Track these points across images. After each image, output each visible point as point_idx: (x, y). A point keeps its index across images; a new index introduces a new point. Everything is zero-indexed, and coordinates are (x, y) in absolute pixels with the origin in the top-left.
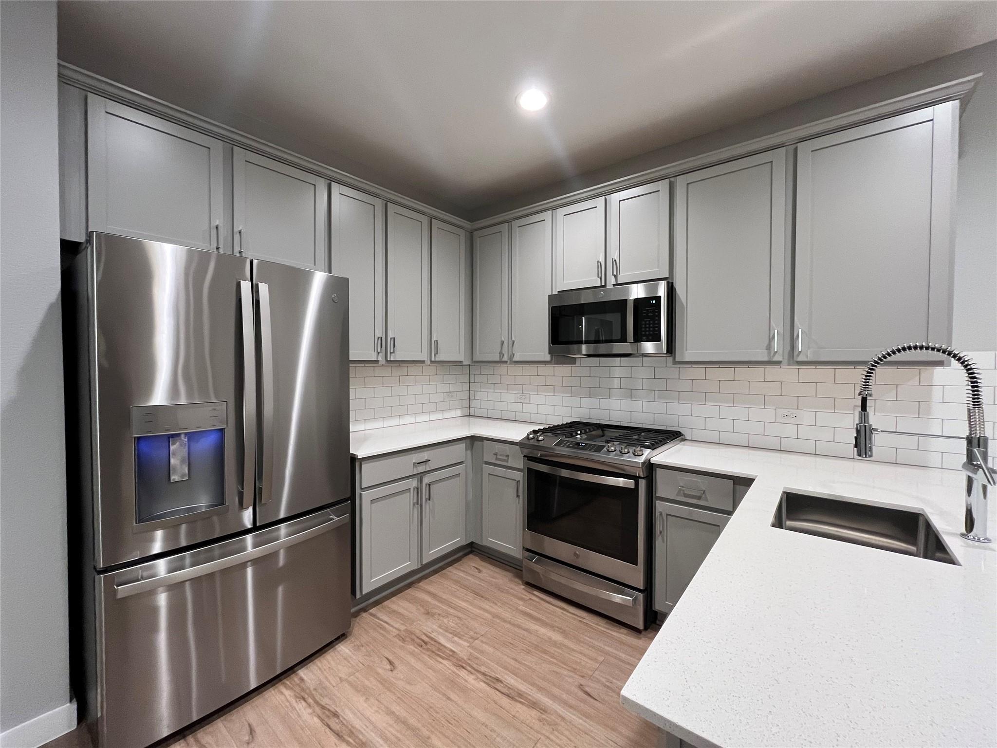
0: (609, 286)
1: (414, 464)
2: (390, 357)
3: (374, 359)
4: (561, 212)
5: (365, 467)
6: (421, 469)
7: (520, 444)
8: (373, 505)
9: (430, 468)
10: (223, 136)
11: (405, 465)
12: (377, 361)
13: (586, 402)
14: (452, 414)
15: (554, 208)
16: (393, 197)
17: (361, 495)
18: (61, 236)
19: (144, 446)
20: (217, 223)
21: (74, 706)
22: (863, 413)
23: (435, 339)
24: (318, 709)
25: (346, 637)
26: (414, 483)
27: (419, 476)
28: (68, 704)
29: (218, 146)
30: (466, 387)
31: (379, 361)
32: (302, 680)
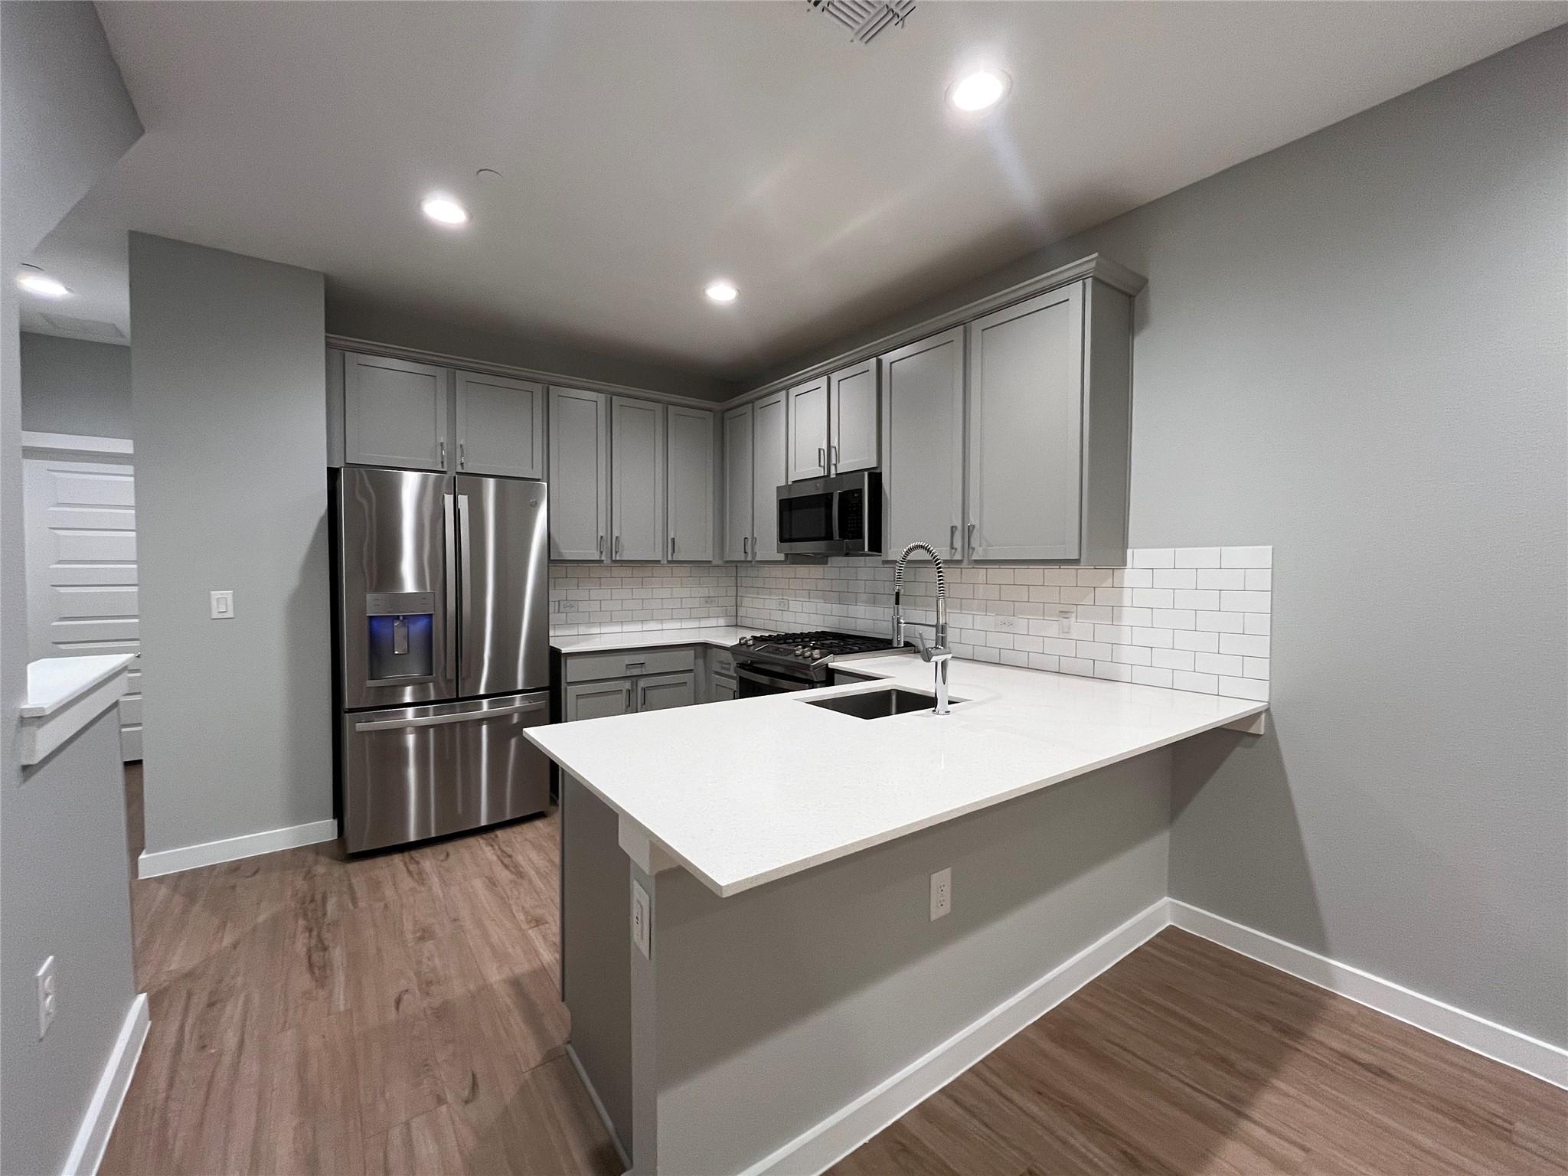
0: (833, 476)
1: (627, 665)
2: (616, 557)
3: (597, 558)
4: (793, 391)
5: (569, 661)
6: (636, 672)
7: (732, 650)
8: (579, 700)
9: (646, 671)
10: (447, 364)
11: (618, 666)
12: (601, 561)
13: (836, 609)
14: (713, 622)
15: (787, 388)
16: (616, 390)
17: (566, 689)
18: (328, 464)
19: (375, 623)
20: (442, 441)
21: (336, 822)
22: (896, 606)
23: (672, 537)
24: (499, 853)
25: (546, 819)
26: (627, 685)
27: (634, 679)
28: (332, 820)
29: (441, 372)
30: (732, 592)
31: (603, 561)
32: (497, 836)
